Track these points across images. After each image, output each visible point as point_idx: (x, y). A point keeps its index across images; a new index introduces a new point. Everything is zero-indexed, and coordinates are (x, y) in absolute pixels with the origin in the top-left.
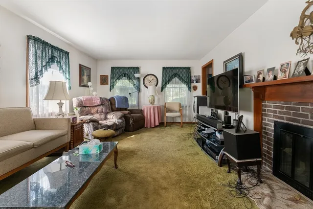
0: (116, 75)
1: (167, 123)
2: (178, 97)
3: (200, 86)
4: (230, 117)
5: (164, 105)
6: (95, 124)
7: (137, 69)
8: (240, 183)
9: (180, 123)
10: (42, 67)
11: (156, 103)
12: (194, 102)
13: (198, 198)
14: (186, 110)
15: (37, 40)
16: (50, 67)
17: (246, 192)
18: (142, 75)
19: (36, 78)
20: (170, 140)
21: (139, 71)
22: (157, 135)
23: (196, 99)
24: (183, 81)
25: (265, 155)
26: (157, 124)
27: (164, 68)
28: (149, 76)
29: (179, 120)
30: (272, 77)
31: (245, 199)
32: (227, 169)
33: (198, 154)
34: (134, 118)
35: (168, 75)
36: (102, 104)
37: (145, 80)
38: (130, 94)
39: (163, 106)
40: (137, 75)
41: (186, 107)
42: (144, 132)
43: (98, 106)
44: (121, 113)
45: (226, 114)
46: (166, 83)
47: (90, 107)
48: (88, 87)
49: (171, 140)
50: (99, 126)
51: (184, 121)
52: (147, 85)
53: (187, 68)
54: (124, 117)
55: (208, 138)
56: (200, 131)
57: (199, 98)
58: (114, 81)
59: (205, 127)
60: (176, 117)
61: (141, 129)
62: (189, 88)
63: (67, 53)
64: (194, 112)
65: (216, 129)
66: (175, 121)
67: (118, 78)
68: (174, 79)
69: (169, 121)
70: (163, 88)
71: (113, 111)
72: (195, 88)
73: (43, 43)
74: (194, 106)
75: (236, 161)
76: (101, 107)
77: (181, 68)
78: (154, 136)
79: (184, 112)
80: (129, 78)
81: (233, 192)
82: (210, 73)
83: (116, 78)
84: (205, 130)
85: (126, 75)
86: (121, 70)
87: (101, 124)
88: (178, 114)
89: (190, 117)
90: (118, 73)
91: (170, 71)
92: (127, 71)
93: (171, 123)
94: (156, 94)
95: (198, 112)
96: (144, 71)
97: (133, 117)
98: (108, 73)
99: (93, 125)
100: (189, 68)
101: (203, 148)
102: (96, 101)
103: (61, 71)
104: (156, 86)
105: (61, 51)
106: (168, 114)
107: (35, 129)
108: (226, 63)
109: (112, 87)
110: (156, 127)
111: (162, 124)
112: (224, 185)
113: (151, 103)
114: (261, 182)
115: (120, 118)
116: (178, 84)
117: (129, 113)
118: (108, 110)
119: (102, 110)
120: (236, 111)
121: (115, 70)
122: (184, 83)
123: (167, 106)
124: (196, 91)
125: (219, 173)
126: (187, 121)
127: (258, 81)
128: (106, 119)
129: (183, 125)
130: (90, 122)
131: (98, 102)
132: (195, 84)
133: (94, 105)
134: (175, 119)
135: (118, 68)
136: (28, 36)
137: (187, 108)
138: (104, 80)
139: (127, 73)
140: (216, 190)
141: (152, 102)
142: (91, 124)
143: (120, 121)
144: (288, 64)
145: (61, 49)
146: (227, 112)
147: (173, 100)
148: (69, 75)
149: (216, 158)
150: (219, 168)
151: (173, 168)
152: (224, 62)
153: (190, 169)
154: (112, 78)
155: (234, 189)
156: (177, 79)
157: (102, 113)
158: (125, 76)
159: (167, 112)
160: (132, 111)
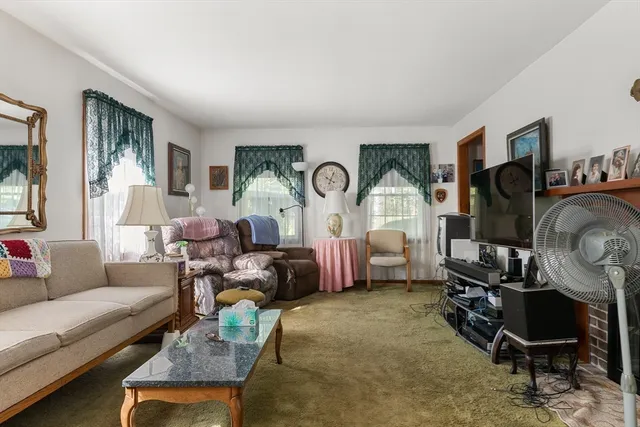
0: (246, 166)
1: (372, 281)
2: (400, 218)
3: (452, 189)
4: (521, 260)
5: (364, 237)
6: (215, 279)
7: (297, 152)
8: (535, 388)
9: (404, 282)
10: (109, 155)
11: (345, 234)
12: (439, 230)
13: (448, 407)
14: (419, 250)
15: (101, 99)
16: (123, 155)
17: (543, 400)
18: (309, 166)
19: (102, 179)
20: (383, 318)
21: (302, 155)
22: (352, 307)
23: (443, 223)
24: (412, 179)
25: (595, 341)
26: (349, 282)
27: (363, 148)
28: (327, 168)
29: (402, 275)
30: (598, 175)
31: (539, 409)
32: (509, 367)
33: (448, 342)
34: (297, 268)
35: (373, 165)
36: (221, 236)
37: (319, 177)
38: (281, 210)
39: (361, 240)
40: (297, 166)
41: (419, 241)
42: (320, 300)
43: (214, 239)
44: (268, 257)
45: (513, 254)
46: (369, 185)
47: (196, 242)
48: (187, 195)
49: (387, 318)
50: (225, 283)
51: (414, 278)
52: (321, 190)
53: (421, 145)
54: (274, 265)
55: (472, 307)
56: (453, 293)
57: (451, 221)
58: (243, 179)
59: (464, 283)
60: (394, 267)
61: (313, 296)
62: (427, 195)
63: (149, 121)
64: (440, 253)
65: (487, 285)
66: (391, 278)
67: (253, 174)
68: (389, 174)
69: (377, 277)
70: (361, 197)
71: (245, 251)
72: (442, 196)
73: (110, 105)
74: (439, 238)
75: (525, 343)
76: (221, 242)
77: (405, 146)
78: (345, 310)
79: (414, 255)
80: (279, 173)
81: (516, 401)
82: (478, 158)
83: (247, 174)
84: (463, 292)
85: (272, 166)
86: (259, 154)
87: (228, 280)
88: (400, 259)
89: (428, 267)
90: (251, 161)
91: (379, 153)
92: (274, 155)
93: (382, 281)
94: (345, 212)
95: (448, 253)
96: (314, 154)
97: (293, 266)
98: (228, 160)
99: (213, 282)
100: (425, 147)
101: (461, 331)
102: (209, 229)
103: (140, 162)
104: (345, 190)
105: (140, 116)
106: (374, 260)
107: (109, 285)
108: (513, 140)
109: (237, 195)
110: (345, 290)
111: (360, 285)
112: (502, 391)
113: (334, 232)
114: (578, 388)
115: (266, 268)
116: (399, 185)
117: (283, 257)
118: (235, 250)
119: (223, 248)
120: (529, 246)
121: (244, 154)
122: (414, 184)
123: (371, 239)
124: (444, 203)
125: (492, 374)
126: (422, 276)
127: (574, 182)
128: (232, 269)
129: (412, 286)
130: (205, 274)
131: (214, 230)
132: (441, 185)
133: (205, 238)
134: (390, 270)
135: (252, 148)
136: (85, 92)
137: (422, 244)
138: (218, 178)
139: (273, 159)
140: (482, 397)
141: (336, 231)
142: (207, 279)
143: (267, 273)
144: (625, 150)
145: (140, 114)
146: (514, 250)
147: (386, 225)
148: (153, 171)
149: (488, 348)
150: (493, 366)
151: (396, 365)
152: (509, 136)
153: (431, 366)
154: (238, 172)
155: (521, 397)
156: (395, 174)
157: (224, 257)
158: (268, 168)
159: (372, 254)
160: (290, 253)
